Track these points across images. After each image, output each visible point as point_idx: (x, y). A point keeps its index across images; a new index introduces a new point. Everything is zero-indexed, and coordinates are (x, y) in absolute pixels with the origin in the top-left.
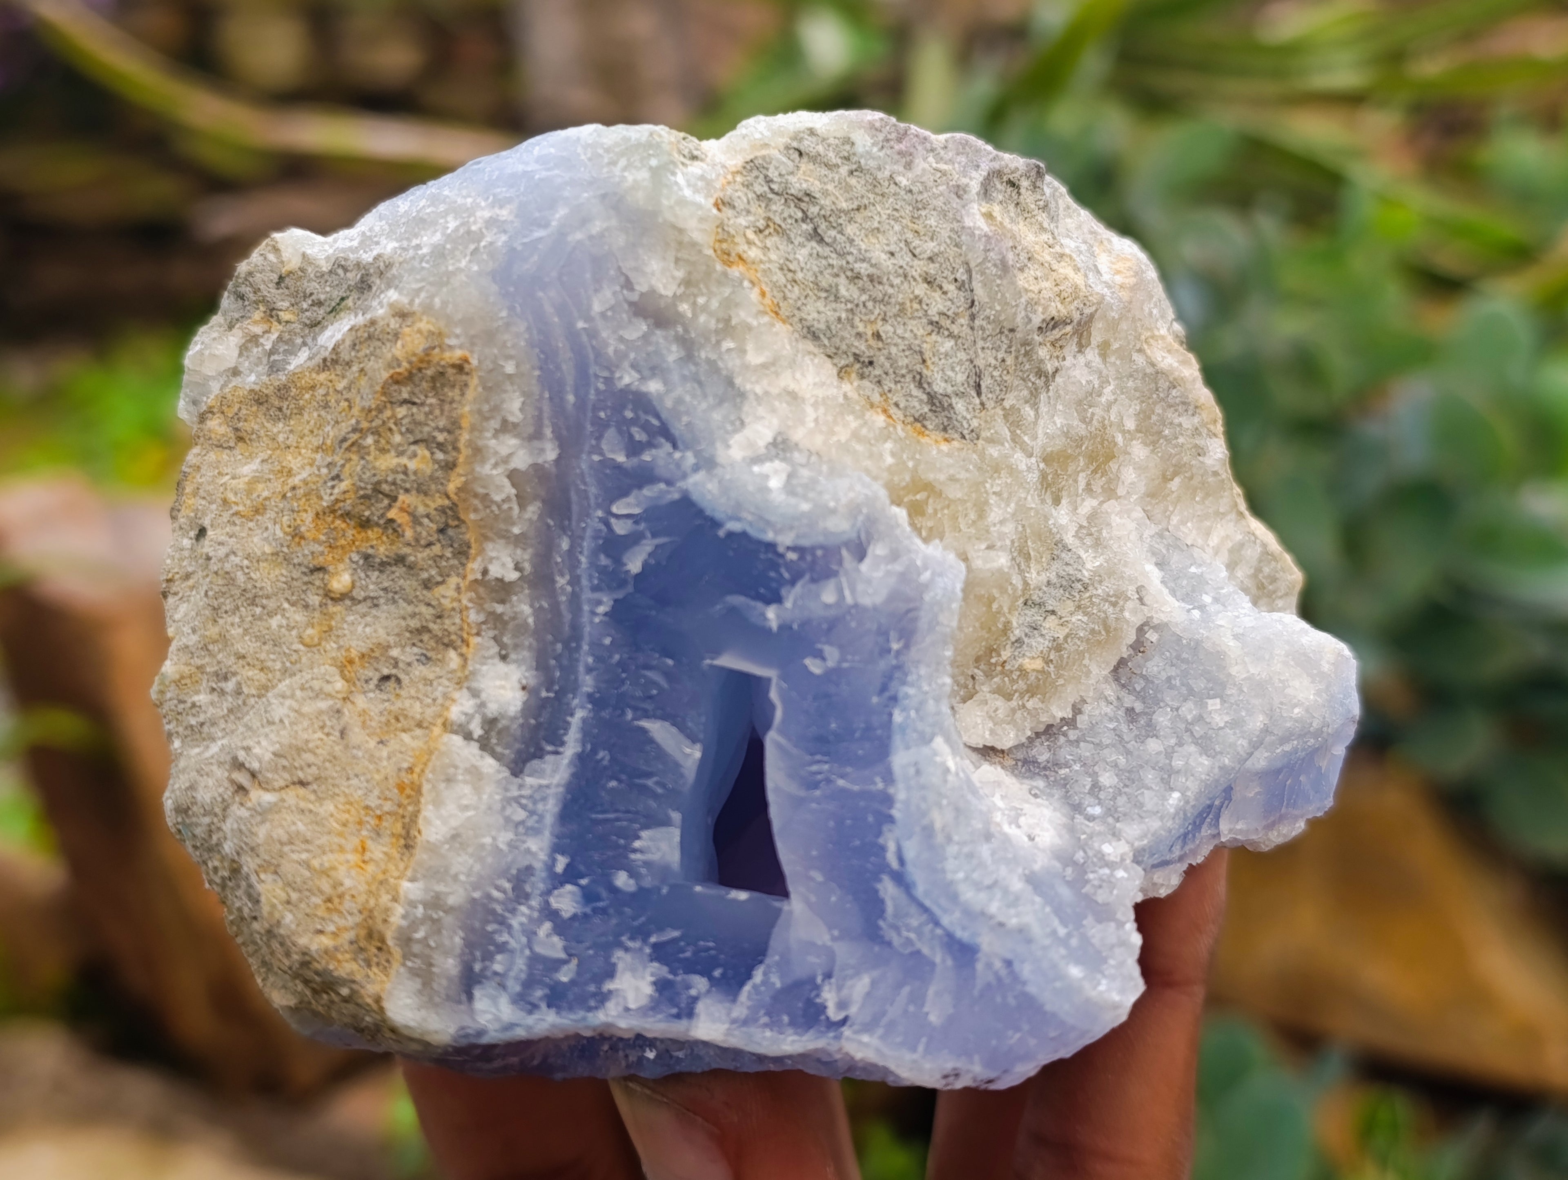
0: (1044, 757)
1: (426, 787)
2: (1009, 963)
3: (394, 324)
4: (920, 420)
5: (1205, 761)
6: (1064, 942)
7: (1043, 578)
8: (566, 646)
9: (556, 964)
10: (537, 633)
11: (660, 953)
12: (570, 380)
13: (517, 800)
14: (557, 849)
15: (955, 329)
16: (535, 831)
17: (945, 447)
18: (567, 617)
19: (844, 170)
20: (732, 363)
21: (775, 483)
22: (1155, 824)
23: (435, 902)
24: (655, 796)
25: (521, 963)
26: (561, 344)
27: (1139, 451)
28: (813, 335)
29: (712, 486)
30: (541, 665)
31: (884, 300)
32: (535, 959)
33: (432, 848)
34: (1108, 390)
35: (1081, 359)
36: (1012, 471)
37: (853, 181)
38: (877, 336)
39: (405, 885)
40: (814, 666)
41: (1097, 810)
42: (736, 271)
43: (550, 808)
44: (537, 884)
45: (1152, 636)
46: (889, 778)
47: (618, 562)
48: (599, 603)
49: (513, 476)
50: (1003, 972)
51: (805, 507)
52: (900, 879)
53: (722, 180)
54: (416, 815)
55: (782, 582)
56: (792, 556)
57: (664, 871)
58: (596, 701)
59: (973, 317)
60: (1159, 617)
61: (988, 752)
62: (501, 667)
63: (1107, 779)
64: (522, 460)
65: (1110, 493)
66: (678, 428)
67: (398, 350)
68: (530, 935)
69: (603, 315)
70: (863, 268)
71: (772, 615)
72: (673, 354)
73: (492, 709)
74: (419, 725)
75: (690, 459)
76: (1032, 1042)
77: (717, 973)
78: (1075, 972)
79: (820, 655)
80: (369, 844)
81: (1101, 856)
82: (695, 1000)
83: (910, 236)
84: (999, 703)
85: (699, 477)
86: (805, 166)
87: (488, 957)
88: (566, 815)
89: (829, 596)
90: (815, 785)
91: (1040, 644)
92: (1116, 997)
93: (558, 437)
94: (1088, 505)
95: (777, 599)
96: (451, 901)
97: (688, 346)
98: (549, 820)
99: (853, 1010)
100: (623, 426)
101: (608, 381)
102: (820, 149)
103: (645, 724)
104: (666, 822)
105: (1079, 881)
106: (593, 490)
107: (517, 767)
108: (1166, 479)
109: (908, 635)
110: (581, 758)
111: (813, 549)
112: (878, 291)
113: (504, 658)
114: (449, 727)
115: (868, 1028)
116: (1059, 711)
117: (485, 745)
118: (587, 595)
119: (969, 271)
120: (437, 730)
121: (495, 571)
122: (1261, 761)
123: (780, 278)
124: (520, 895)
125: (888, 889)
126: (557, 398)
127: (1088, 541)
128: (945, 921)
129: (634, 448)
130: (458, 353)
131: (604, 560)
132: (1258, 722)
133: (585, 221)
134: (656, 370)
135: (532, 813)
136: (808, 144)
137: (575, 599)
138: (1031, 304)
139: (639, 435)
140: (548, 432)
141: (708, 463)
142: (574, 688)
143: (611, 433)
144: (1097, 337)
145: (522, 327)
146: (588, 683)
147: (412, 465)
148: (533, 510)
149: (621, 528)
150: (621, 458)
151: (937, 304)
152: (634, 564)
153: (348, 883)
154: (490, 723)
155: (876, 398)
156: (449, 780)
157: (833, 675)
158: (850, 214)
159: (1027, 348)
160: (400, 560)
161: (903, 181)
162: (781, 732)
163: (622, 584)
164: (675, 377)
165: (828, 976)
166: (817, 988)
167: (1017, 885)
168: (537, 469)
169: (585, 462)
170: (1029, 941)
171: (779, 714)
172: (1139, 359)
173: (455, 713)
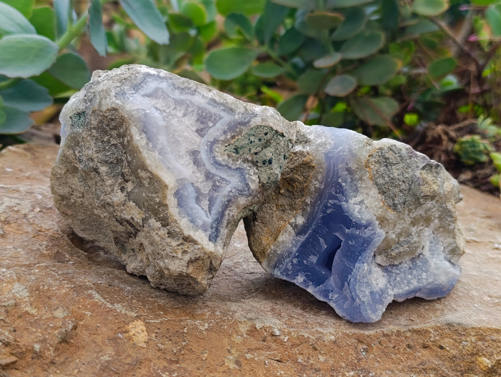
0: (390, 269)
1: (282, 232)
2: (360, 305)
3: (306, 154)
4: (390, 206)
5: (417, 284)
6: (371, 306)
7: (403, 240)
8: (313, 218)
9: (289, 270)
10: (309, 214)
11: (306, 276)
12: (330, 177)
13: (295, 240)
14: (297, 251)
15: (404, 192)
16: (296, 247)
17: (392, 212)
18: (315, 214)
19: (397, 155)
20: (359, 185)
21: (357, 210)
22: (401, 291)
23: (275, 251)
24: (316, 250)
25: (284, 267)
26: (332, 170)
27: (436, 221)
28: (377, 184)
29: (346, 206)
30: (307, 220)
31: (393, 183)
32: (286, 268)
33: (278, 242)
34: (434, 209)
35: (431, 202)
36: (405, 220)
37: (398, 158)
38: (388, 189)
39: (272, 246)
40: (350, 243)
41: (393, 284)
42: (367, 169)
43: (299, 244)
44: (292, 256)
45: (421, 256)
46: (354, 266)
47: (326, 210)
48: (321, 214)
49: (315, 188)
50: (358, 306)
51: (359, 217)
52: (349, 283)
53: (373, 151)
54: (278, 235)
55: (351, 226)
56: (354, 223)
57: (313, 263)
58: (314, 231)
59: (409, 191)
60: (424, 253)
61: (379, 265)
63: (398, 279)
64: (317, 186)
65: (427, 227)
66: (345, 193)
67: (305, 159)
68: (287, 264)
69: (340, 168)
70: (391, 176)
71: (347, 231)
72: (349, 180)
73: (297, 223)
74: (285, 221)
75: (344, 199)
76: (358, 318)
77: (314, 283)
78: (369, 312)
79: (352, 241)
80: (269, 237)
81: (388, 293)
82: (309, 285)
83: (404, 172)
84: (385, 258)
85: (344, 203)
86: (391, 152)
87: (280, 264)
88: (301, 246)
89: (357, 232)
90: (342, 262)
91: (397, 251)
92: (374, 318)
93: (325, 184)
94: (421, 228)
95: (349, 229)
96: (278, 252)
97: (352, 180)
98: (298, 246)
99: (333, 299)
100: (336, 188)
101: (337, 180)
102: (395, 150)
103: (319, 238)
104: (316, 256)
105: (381, 296)
106: (327, 196)
107: (297, 235)
108: (440, 228)
109: (368, 245)
110: (307, 238)
111: (358, 224)
112: (392, 181)
113: (302, 216)
114: (289, 223)
115: (335, 302)
116: (396, 263)
117: (294, 229)
118: (319, 212)
119: (412, 183)
120: (287, 223)
121: (307, 201)
122: (429, 287)
123: (375, 173)
124: (289, 257)
125: (346, 284)
126: (327, 178)
127: (417, 235)
128: (353, 293)
129: (336, 193)
130: (314, 165)
131: (324, 208)
132: (430, 280)
133: (344, 152)
134: (345, 182)
135: (296, 243)
136: (393, 148)
137: (317, 212)
138: (422, 192)
139: (338, 191)
140: (323, 183)
141: (347, 201)
142: (311, 226)
143: (334, 188)
144: (436, 199)
145: (326, 165)
146: (314, 227)
147: (300, 179)
148: (316, 194)
149: (329, 205)
150: (334, 193)
151: (403, 186)
152: (328, 212)
153: (263, 242)
154: (296, 225)
155: (383, 200)
156: (286, 232)
157: (353, 246)
158: (394, 164)
159: (419, 199)
160: (293, 192)
161: (408, 161)
162: (341, 251)
163: (325, 214)
164: (348, 184)
165: (332, 291)
166: (329, 293)
167: (367, 293)
168: (319, 189)
169: (328, 191)
170: (364, 303)
171: (341, 247)
172: (444, 205)
173: (291, 221)
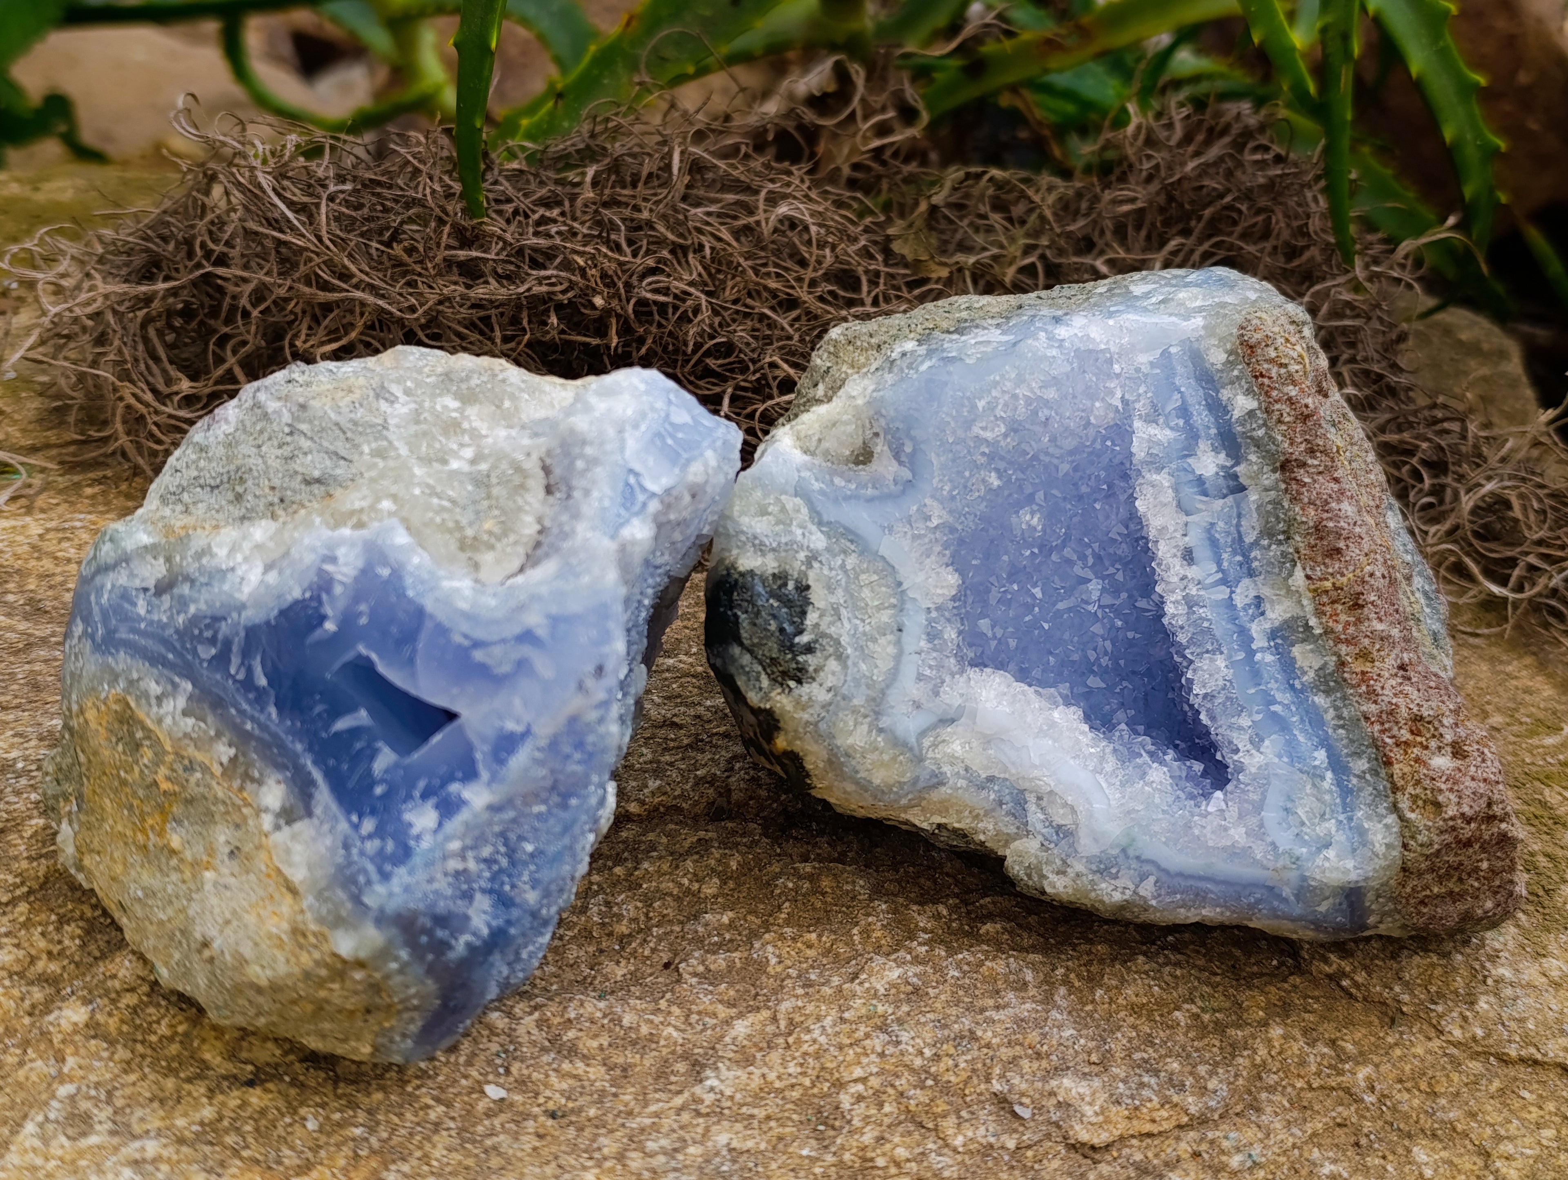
1: (280, 865)
8: (277, 746)
9: (383, 849)
10: (263, 758)
11: (425, 796)
12: (163, 650)
13: (321, 823)
14: (348, 815)
16: (336, 823)
17: (348, 492)
18: (266, 736)
20: (215, 564)
23: (319, 894)
24: (364, 747)
25: (370, 867)
26: (144, 642)
28: (245, 519)
29: (252, 612)
30: (279, 767)
33: (304, 881)
39: (305, 904)
40: (363, 621)
42: (182, 534)
43: (334, 807)
44: (352, 836)
46: (431, 617)
47: (257, 689)
48: (270, 714)
49: (185, 713)
50: (549, 622)
52: (477, 644)
54: (287, 879)
55: (316, 609)
56: (308, 595)
57: (394, 767)
58: (309, 748)
62: (264, 789)
64: (181, 702)
66: (218, 611)
68: (364, 854)
69: (148, 612)
71: (330, 626)
72: (186, 589)
73: (278, 806)
74: (257, 849)
75: (235, 615)
77: (460, 775)
82: (459, 795)
85: (244, 616)
87: (356, 882)
89: (338, 590)
93: (183, 676)
95: (323, 618)
96: (325, 885)
97: (189, 579)
98: (337, 811)
99: (526, 718)
100: (200, 639)
101: (176, 631)
103: (334, 730)
104: (378, 750)
106: (218, 677)
107: (310, 814)
110: (326, 775)
111: (311, 581)
113: (262, 784)
114: (269, 835)
117: (289, 822)
118: (262, 718)
121: (224, 759)
124: (348, 847)
125: (478, 655)
126: (165, 663)
129: (213, 641)
131: (251, 696)
134: (187, 603)
135: (330, 819)
137: (263, 727)
139: (208, 634)
140: (177, 679)
141: (241, 607)
142: (297, 756)
143: (200, 649)
146: (299, 747)
147: (146, 761)
148: (210, 719)
149: (241, 676)
150: (213, 651)
152: (263, 682)
154: (283, 812)
155: (297, 509)
156: (286, 852)
157: (373, 614)
160: (185, 802)
162: (381, 659)
163: (268, 695)
164: (195, 595)
165: (501, 719)
166: (503, 729)
168: (190, 698)
169: (205, 672)
171: (374, 657)
173: (267, 827)
